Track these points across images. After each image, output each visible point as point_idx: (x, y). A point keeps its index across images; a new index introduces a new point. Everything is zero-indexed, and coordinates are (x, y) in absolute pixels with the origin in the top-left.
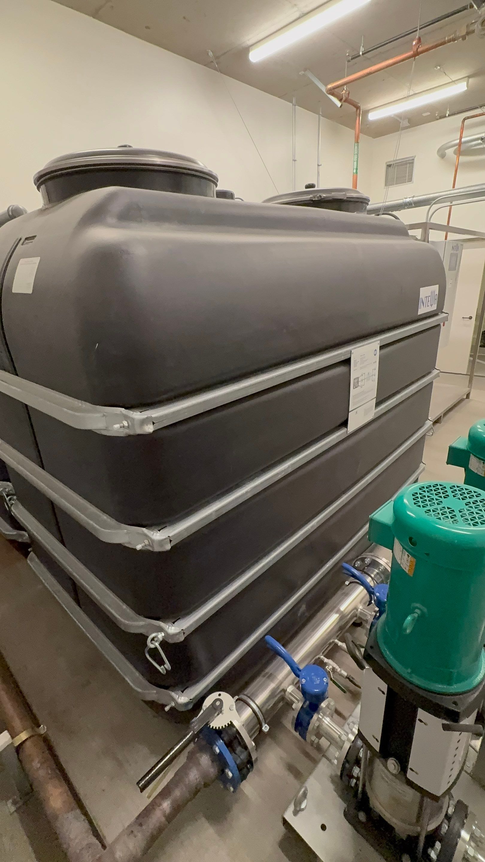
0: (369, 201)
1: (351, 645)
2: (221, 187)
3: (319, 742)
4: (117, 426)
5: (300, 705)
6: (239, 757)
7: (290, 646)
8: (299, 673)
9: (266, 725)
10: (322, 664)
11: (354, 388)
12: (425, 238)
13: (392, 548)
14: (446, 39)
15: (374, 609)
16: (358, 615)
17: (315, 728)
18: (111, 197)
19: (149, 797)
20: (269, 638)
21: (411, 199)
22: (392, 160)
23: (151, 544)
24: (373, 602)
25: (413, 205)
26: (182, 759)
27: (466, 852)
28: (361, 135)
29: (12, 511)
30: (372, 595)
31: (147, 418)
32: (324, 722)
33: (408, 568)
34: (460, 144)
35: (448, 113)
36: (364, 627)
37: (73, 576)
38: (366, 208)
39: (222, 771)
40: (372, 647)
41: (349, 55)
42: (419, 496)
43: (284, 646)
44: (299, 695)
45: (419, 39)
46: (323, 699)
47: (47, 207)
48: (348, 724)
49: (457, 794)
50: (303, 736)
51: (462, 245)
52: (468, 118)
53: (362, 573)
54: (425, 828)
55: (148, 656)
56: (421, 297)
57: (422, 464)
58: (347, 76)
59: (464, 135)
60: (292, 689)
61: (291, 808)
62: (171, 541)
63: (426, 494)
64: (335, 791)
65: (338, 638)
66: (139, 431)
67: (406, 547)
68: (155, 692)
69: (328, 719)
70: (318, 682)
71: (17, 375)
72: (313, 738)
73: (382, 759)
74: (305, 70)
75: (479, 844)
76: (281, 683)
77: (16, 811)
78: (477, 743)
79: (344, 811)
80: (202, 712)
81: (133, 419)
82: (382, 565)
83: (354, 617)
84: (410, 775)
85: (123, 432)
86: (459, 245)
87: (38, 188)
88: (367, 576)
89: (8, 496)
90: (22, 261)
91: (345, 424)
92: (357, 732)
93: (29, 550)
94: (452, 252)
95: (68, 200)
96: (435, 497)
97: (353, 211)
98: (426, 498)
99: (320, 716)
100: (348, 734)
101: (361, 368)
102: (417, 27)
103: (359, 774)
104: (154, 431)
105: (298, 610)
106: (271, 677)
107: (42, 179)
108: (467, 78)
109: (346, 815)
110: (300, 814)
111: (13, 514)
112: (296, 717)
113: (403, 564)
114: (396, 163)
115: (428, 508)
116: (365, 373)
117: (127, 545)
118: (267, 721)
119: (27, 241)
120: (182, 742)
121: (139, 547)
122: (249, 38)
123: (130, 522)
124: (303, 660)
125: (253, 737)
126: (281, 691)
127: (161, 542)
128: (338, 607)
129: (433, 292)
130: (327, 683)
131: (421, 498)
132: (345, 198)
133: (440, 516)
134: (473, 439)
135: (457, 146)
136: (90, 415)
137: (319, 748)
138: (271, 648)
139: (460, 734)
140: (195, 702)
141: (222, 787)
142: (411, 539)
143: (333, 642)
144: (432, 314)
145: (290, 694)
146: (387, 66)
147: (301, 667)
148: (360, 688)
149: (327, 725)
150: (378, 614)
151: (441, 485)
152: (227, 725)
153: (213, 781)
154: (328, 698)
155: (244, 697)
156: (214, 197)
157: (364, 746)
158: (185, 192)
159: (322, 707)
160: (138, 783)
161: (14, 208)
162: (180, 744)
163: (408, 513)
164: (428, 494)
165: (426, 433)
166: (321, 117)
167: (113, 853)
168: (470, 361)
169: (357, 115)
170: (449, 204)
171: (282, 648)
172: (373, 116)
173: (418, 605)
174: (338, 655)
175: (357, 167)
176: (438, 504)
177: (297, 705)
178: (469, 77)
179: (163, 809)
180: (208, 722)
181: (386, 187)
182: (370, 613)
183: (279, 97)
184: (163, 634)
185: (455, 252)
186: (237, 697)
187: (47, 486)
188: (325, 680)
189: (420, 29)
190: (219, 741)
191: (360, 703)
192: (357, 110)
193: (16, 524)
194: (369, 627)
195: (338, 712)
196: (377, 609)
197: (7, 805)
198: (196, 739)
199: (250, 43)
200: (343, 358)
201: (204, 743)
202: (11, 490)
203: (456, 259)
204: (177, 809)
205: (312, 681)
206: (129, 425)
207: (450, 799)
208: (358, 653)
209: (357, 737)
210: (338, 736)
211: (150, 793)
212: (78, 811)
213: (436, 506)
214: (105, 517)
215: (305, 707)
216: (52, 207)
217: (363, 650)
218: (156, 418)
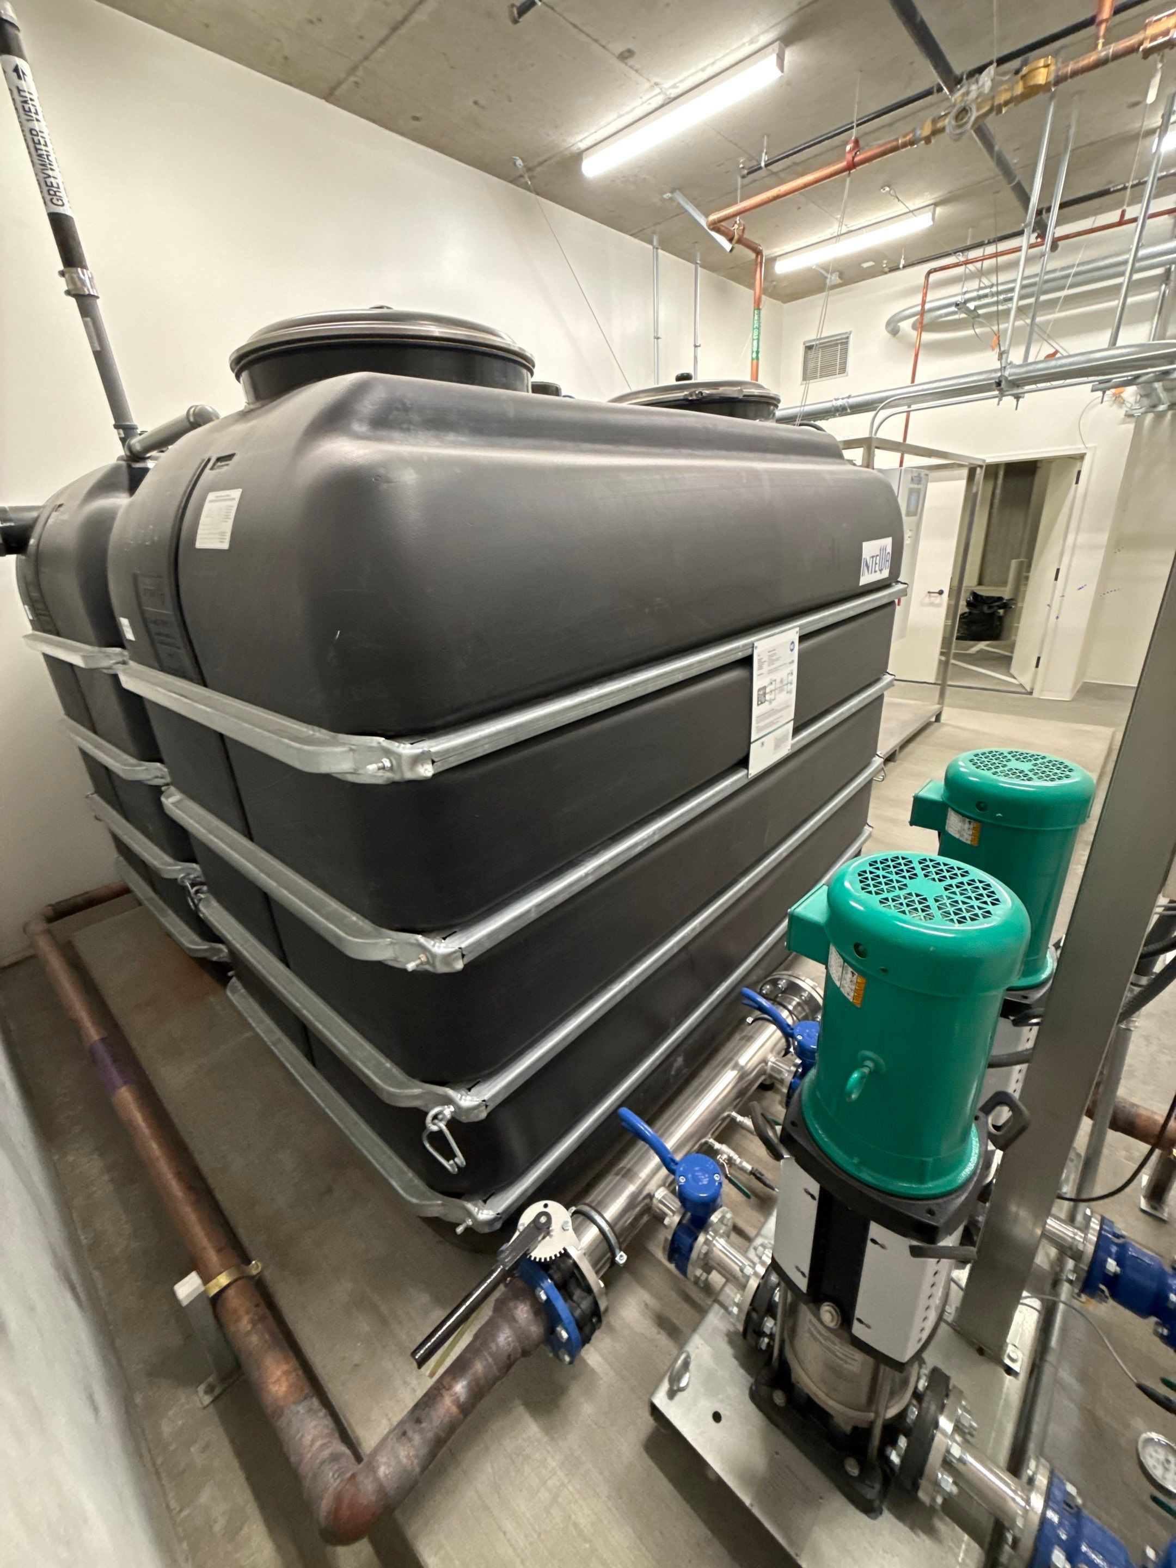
0: (779, 401)
1: (760, 1121)
2: (539, 376)
3: (707, 1279)
4: (372, 767)
5: (677, 1219)
6: (578, 1305)
7: (659, 1124)
8: (674, 1167)
9: (622, 1253)
10: (711, 1152)
11: (758, 705)
12: (868, 463)
13: (824, 961)
14: (900, 141)
15: (793, 1061)
16: (769, 1071)
17: (702, 1256)
18: (359, 390)
19: (432, 1375)
20: (625, 1111)
21: (846, 400)
22: (814, 337)
23: (431, 961)
24: (792, 1049)
25: (849, 411)
26: (486, 1312)
27: (948, 1451)
28: (764, 297)
29: (200, 911)
30: (791, 1039)
31: (423, 753)
32: (714, 1245)
33: (852, 994)
34: (922, 313)
35: (902, 262)
36: (777, 1091)
37: (303, 1015)
38: (774, 414)
39: (551, 1331)
40: (793, 1124)
41: (743, 168)
42: (868, 875)
43: (650, 1123)
44: (675, 1204)
45: (857, 142)
46: (714, 1210)
47: (252, 407)
48: (755, 1249)
49: (932, 1359)
50: (683, 1269)
51: (927, 475)
52: (936, 270)
53: (773, 1004)
54: (882, 1413)
55: (428, 1146)
56: (864, 556)
57: (866, 827)
58: (742, 200)
59: (928, 299)
60: (663, 1194)
61: (665, 1386)
62: (463, 956)
63: (881, 873)
64: (736, 1357)
65: (737, 1109)
66: (409, 775)
67: (848, 959)
68: (440, 1202)
69: (722, 1241)
70: (705, 1182)
71: (205, 685)
72: (699, 1272)
73: (811, 1305)
74: (672, 191)
75: (968, 1437)
76: (645, 1184)
77: (213, 1402)
78: (962, 1275)
79: (751, 1389)
80: (517, 1234)
81: (399, 756)
82: (805, 990)
83: (762, 1074)
84: (858, 1330)
85: (382, 776)
86: (922, 475)
87: (238, 377)
88: (781, 1008)
89: (193, 885)
90: (211, 496)
91: (744, 762)
92: (769, 1261)
93: (230, 974)
94: (912, 486)
95: (287, 396)
96: (894, 877)
97: (754, 419)
98: (881, 880)
99: (709, 1237)
100: (754, 1264)
101: (770, 672)
102: (853, 123)
103: (774, 1329)
104: (434, 775)
105: (671, 1065)
106: (629, 1174)
107: (243, 362)
108: (932, 206)
109: (754, 1396)
110: (680, 1396)
111: (201, 915)
112: (670, 1237)
113: (844, 987)
114: (821, 344)
115: (885, 895)
116: (775, 680)
117: (391, 963)
118: (624, 1246)
119: (219, 464)
120: (486, 1285)
121: (411, 966)
122: (580, 140)
123: (397, 925)
124: (679, 1147)
125: (602, 1273)
126: (644, 1198)
127: (447, 958)
128: (736, 1058)
129: (883, 549)
130: (720, 1184)
131: (873, 879)
132: (741, 397)
133: (905, 908)
134: (953, 783)
135: (918, 317)
136: (328, 749)
137: (707, 1289)
138: (629, 1128)
139: (938, 1262)
140: (505, 1217)
141: (551, 1355)
142: (856, 946)
143: (729, 1116)
144: (880, 585)
145: (661, 1202)
146: (806, 186)
147: (678, 1158)
148: (773, 1189)
149: (721, 1251)
150: (800, 1070)
151: (903, 858)
152: (558, 1255)
153: (537, 1346)
154: (721, 1207)
155: (586, 1209)
156: (528, 391)
157: (783, 1284)
158: (482, 383)
159: (712, 1222)
160: (414, 1353)
161: (197, 410)
162: (483, 1287)
163: (853, 904)
164: (884, 873)
165: (875, 776)
166: (699, 269)
167: (372, 1468)
168: (940, 661)
169: (757, 265)
170: (905, 408)
171: (646, 1126)
172: (782, 268)
173: (869, 1053)
174: (737, 1137)
175: (758, 348)
176: (900, 889)
177: (672, 1220)
178: (936, 204)
179: (456, 1393)
180: (528, 1250)
181: (805, 382)
182: (787, 1069)
183: (631, 235)
184: (452, 1109)
185: (916, 486)
186: (573, 1209)
187: (257, 867)
188: (716, 1177)
189: (858, 125)
190: (546, 1282)
191: (775, 1214)
192: (757, 256)
193: (207, 932)
194: (785, 1090)
195: (737, 1230)
196: (798, 1061)
197: (197, 1392)
198: (509, 1279)
199: (582, 146)
200: (740, 655)
201: (520, 1284)
202: (198, 877)
203: (918, 496)
204: (478, 1393)
205: (697, 1180)
206: (392, 765)
207: (920, 1367)
208: (771, 1134)
209: (770, 1268)
210: (738, 1268)
211: (433, 1369)
212: (315, 1402)
213: (897, 892)
214: (354, 918)
215: (684, 1222)
216: (261, 407)
217: (778, 1128)
218: (437, 753)
